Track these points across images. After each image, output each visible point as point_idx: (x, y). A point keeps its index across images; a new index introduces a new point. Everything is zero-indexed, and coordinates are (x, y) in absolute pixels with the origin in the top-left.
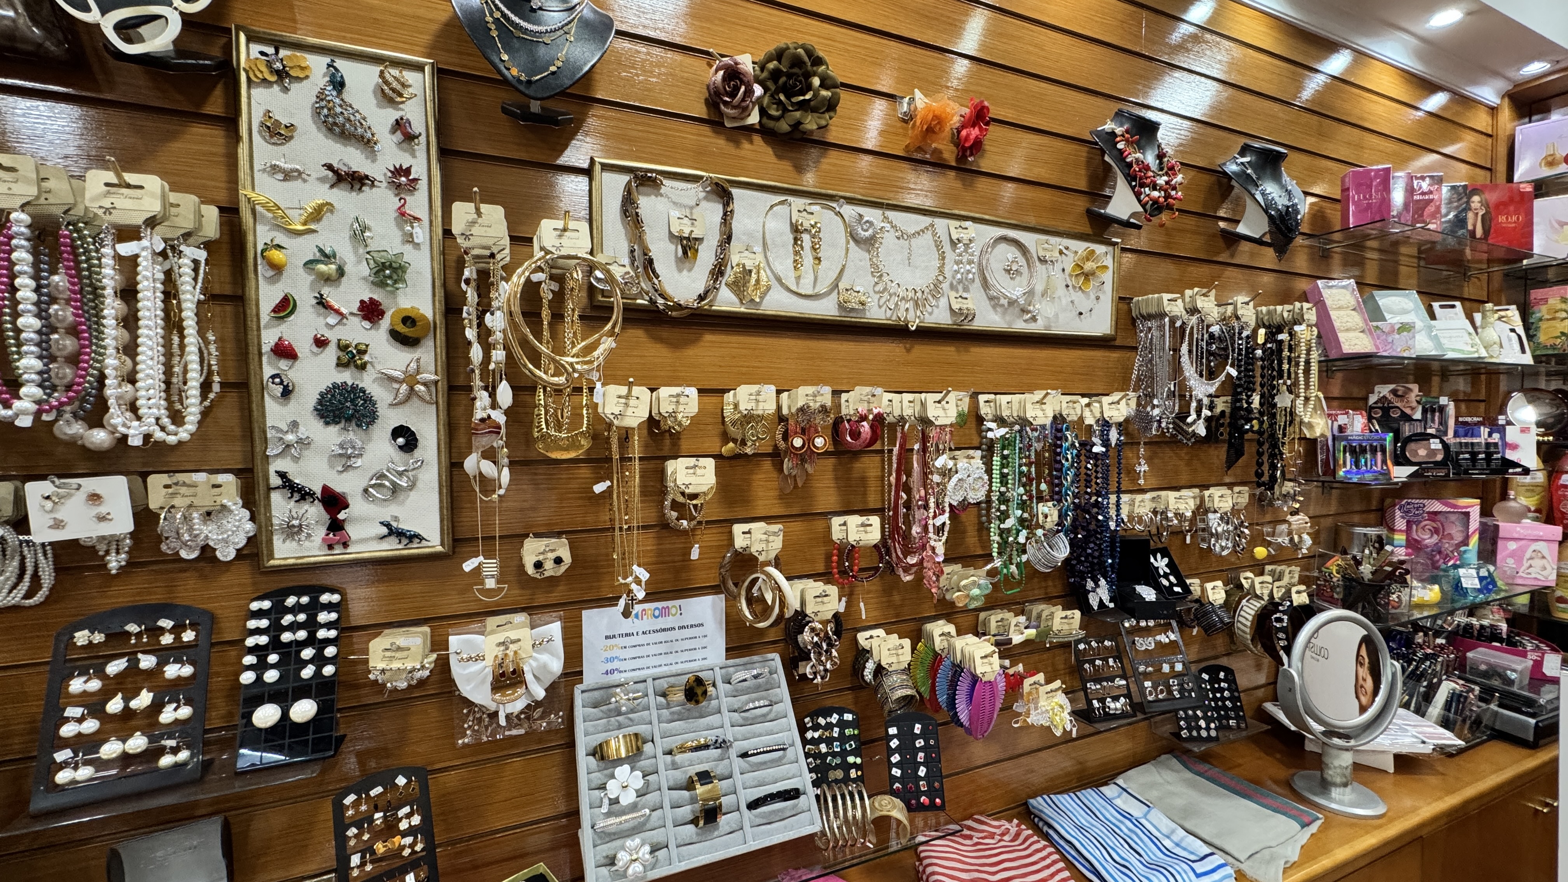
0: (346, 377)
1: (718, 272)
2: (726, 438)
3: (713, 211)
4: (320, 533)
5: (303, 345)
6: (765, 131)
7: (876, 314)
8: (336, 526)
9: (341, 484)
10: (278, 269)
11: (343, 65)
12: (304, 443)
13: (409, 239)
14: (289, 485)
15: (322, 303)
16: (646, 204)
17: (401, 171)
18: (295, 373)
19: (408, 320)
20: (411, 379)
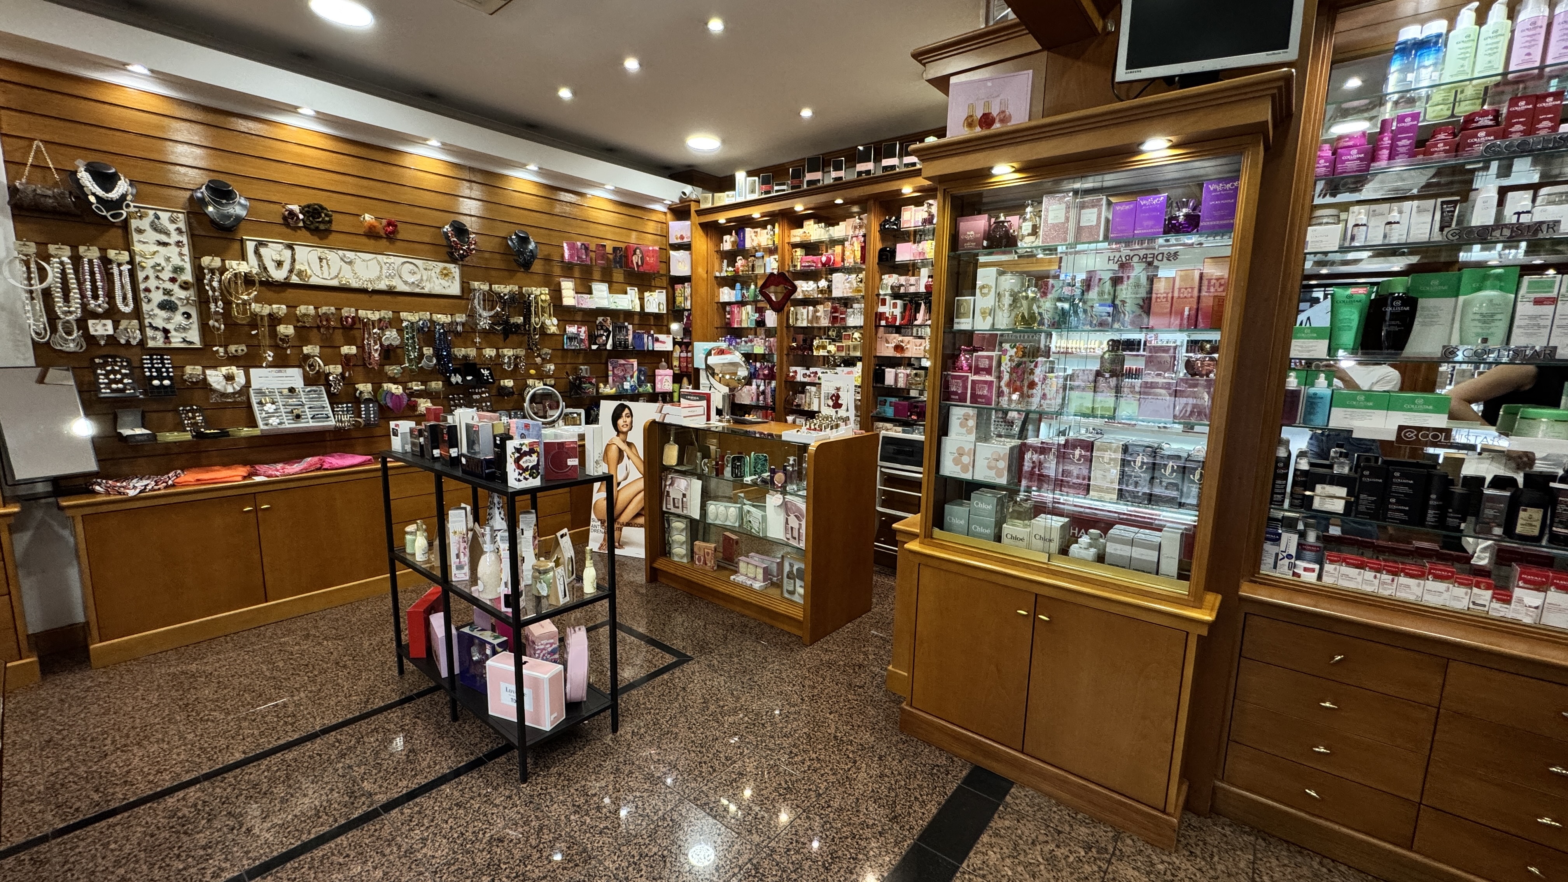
0: (166, 297)
1: (291, 271)
2: (298, 321)
3: (288, 253)
4: (162, 340)
5: (153, 288)
6: (306, 227)
7: (355, 284)
8: (167, 338)
9: (168, 327)
10: (143, 268)
11: (159, 213)
12: (155, 315)
13: (183, 260)
14: (151, 325)
15: (157, 277)
16: (262, 250)
17: (179, 242)
18: (151, 295)
19: (186, 283)
20: (187, 299)
